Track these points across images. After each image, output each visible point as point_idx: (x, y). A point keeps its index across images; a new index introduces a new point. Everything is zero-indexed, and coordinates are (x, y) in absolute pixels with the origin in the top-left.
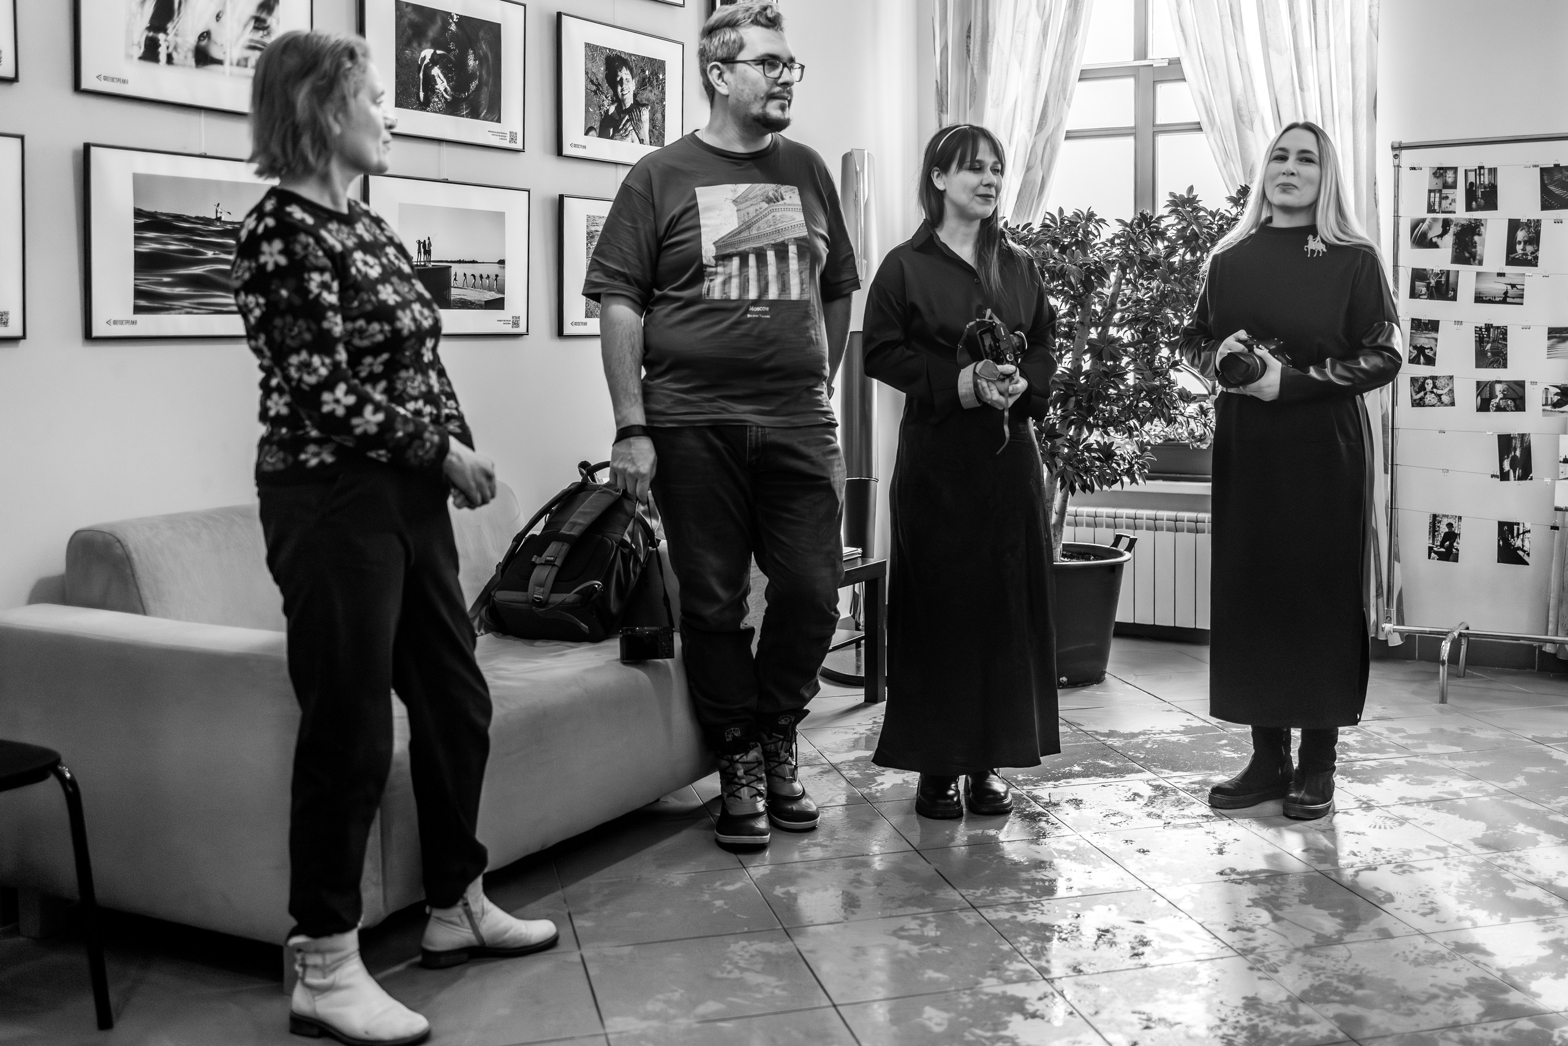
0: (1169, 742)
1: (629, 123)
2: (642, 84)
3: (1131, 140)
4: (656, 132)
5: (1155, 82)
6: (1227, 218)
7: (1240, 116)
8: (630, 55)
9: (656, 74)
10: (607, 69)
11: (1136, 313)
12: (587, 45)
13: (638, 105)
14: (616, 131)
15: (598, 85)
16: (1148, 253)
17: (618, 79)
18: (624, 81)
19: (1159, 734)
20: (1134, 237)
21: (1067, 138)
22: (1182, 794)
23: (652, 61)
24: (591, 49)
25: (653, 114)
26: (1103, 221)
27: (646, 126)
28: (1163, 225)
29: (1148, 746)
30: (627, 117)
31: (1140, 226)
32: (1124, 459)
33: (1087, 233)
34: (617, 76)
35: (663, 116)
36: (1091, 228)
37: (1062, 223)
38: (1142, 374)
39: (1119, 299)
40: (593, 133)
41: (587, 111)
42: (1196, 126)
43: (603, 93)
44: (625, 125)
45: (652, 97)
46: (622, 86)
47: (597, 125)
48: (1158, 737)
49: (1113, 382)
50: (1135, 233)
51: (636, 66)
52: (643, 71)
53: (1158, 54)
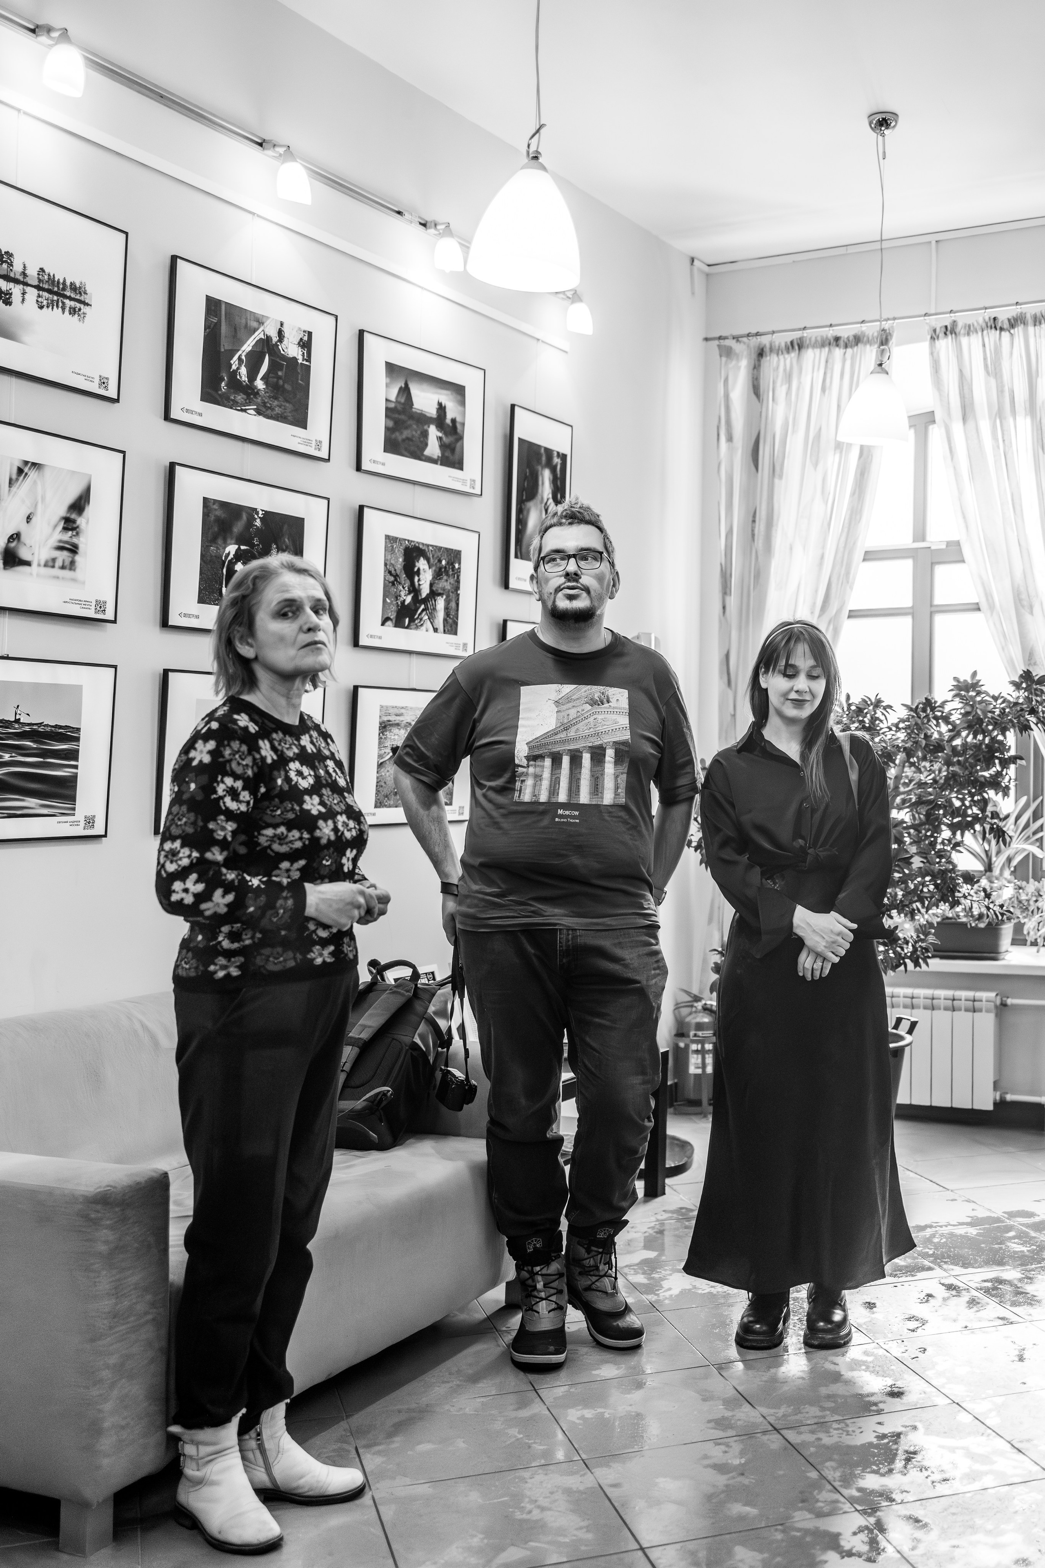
0: (956, 1236)
1: (424, 613)
2: (439, 574)
3: (908, 621)
4: (450, 621)
5: (933, 564)
6: (1009, 702)
7: (1020, 600)
8: (428, 546)
9: (452, 564)
10: (405, 560)
11: (919, 797)
12: (387, 537)
13: (433, 594)
14: (412, 620)
15: (396, 576)
16: (931, 736)
17: (416, 569)
18: (421, 572)
19: (946, 1226)
20: (919, 722)
21: (849, 617)
22: (974, 1293)
23: (448, 550)
24: (390, 540)
25: (448, 602)
26: (890, 707)
27: (440, 615)
28: (947, 708)
29: (936, 1240)
30: (423, 607)
31: (924, 710)
32: (907, 943)
33: (874, 719)
34: (415, 566)
35: (457, 605)
36: (879, 714)
37: (849, 709)
38: (926, 858)
39: (902, 781)
40: (389, 623)
41: (384, 601)
42: (976, 607)
43: (400, 583)
44: (420, 614)
45: (448, 587)
46: (418, 576)
47: (393, 616)
48: (946, 1230)
49: (898, 866)
50: (919, 718)
51: (433, 556)
52: (440, 561)
53: (936, 537)
